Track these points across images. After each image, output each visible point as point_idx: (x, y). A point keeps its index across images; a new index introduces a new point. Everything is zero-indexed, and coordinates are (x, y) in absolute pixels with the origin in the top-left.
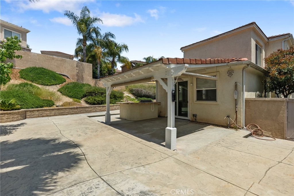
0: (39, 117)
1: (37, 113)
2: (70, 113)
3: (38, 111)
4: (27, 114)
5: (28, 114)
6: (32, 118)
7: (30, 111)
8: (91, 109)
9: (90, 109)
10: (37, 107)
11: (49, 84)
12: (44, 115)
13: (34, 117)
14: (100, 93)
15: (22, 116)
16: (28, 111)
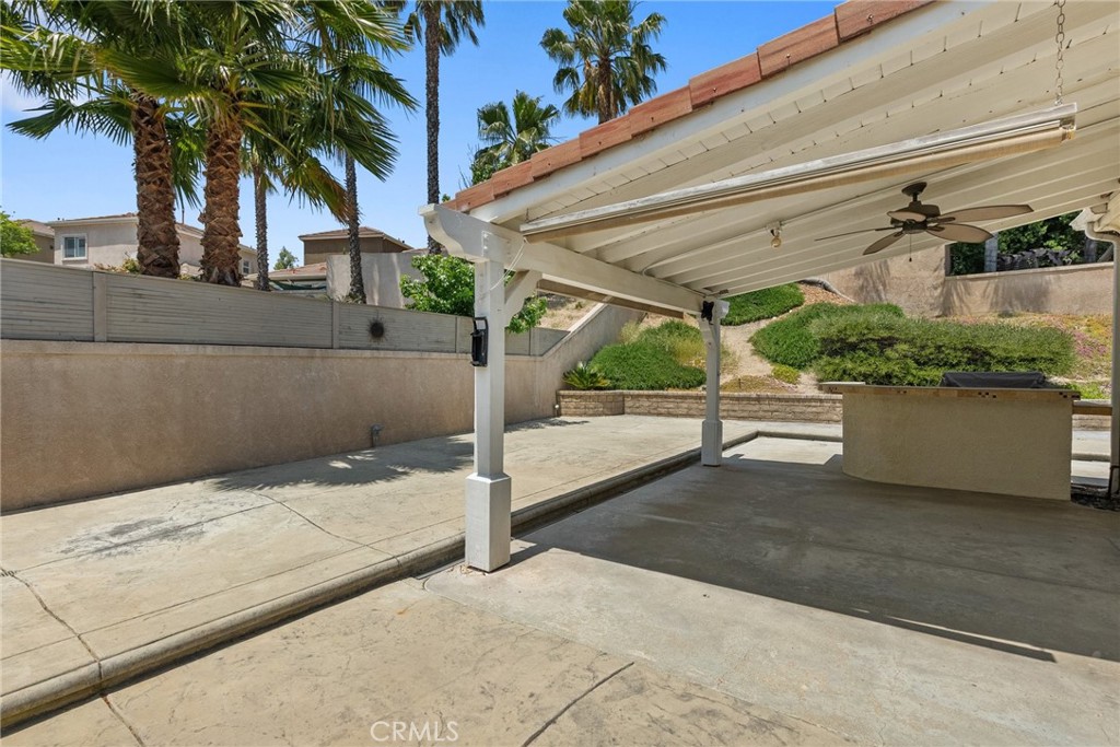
0: (649, 414)
1: (647, 404)
2: (732, 414)
3: (648, 396)
4: (627, 404)
5: (629, 402)
6: (635, 414)
7: (633, 396)
8: (820, 410)
9: (814, 409)
10: (652, 388)
11: (737, 319)
12: (663, 411)
13: (639, 414)
14: (873, 340)
15: (609, 405)
16: (628, 396)
